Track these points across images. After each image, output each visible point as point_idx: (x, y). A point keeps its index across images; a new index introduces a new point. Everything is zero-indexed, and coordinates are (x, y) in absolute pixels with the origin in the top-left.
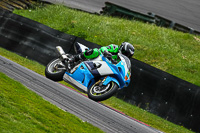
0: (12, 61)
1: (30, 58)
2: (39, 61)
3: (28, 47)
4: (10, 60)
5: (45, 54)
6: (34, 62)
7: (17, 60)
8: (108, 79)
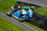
0: (28, 26)
1: (34, 25)
2: (36, 26)
3: (33, 21)
4: (27, 25)
5: (39, 24)
6: (35, 26)
7: (29, 25)
8: (25, 16)
